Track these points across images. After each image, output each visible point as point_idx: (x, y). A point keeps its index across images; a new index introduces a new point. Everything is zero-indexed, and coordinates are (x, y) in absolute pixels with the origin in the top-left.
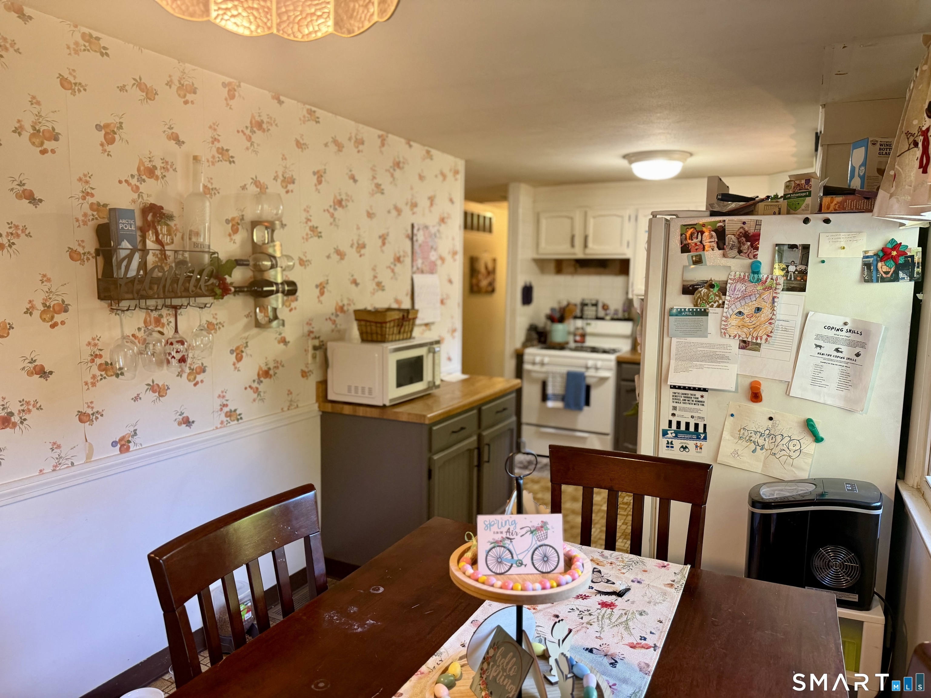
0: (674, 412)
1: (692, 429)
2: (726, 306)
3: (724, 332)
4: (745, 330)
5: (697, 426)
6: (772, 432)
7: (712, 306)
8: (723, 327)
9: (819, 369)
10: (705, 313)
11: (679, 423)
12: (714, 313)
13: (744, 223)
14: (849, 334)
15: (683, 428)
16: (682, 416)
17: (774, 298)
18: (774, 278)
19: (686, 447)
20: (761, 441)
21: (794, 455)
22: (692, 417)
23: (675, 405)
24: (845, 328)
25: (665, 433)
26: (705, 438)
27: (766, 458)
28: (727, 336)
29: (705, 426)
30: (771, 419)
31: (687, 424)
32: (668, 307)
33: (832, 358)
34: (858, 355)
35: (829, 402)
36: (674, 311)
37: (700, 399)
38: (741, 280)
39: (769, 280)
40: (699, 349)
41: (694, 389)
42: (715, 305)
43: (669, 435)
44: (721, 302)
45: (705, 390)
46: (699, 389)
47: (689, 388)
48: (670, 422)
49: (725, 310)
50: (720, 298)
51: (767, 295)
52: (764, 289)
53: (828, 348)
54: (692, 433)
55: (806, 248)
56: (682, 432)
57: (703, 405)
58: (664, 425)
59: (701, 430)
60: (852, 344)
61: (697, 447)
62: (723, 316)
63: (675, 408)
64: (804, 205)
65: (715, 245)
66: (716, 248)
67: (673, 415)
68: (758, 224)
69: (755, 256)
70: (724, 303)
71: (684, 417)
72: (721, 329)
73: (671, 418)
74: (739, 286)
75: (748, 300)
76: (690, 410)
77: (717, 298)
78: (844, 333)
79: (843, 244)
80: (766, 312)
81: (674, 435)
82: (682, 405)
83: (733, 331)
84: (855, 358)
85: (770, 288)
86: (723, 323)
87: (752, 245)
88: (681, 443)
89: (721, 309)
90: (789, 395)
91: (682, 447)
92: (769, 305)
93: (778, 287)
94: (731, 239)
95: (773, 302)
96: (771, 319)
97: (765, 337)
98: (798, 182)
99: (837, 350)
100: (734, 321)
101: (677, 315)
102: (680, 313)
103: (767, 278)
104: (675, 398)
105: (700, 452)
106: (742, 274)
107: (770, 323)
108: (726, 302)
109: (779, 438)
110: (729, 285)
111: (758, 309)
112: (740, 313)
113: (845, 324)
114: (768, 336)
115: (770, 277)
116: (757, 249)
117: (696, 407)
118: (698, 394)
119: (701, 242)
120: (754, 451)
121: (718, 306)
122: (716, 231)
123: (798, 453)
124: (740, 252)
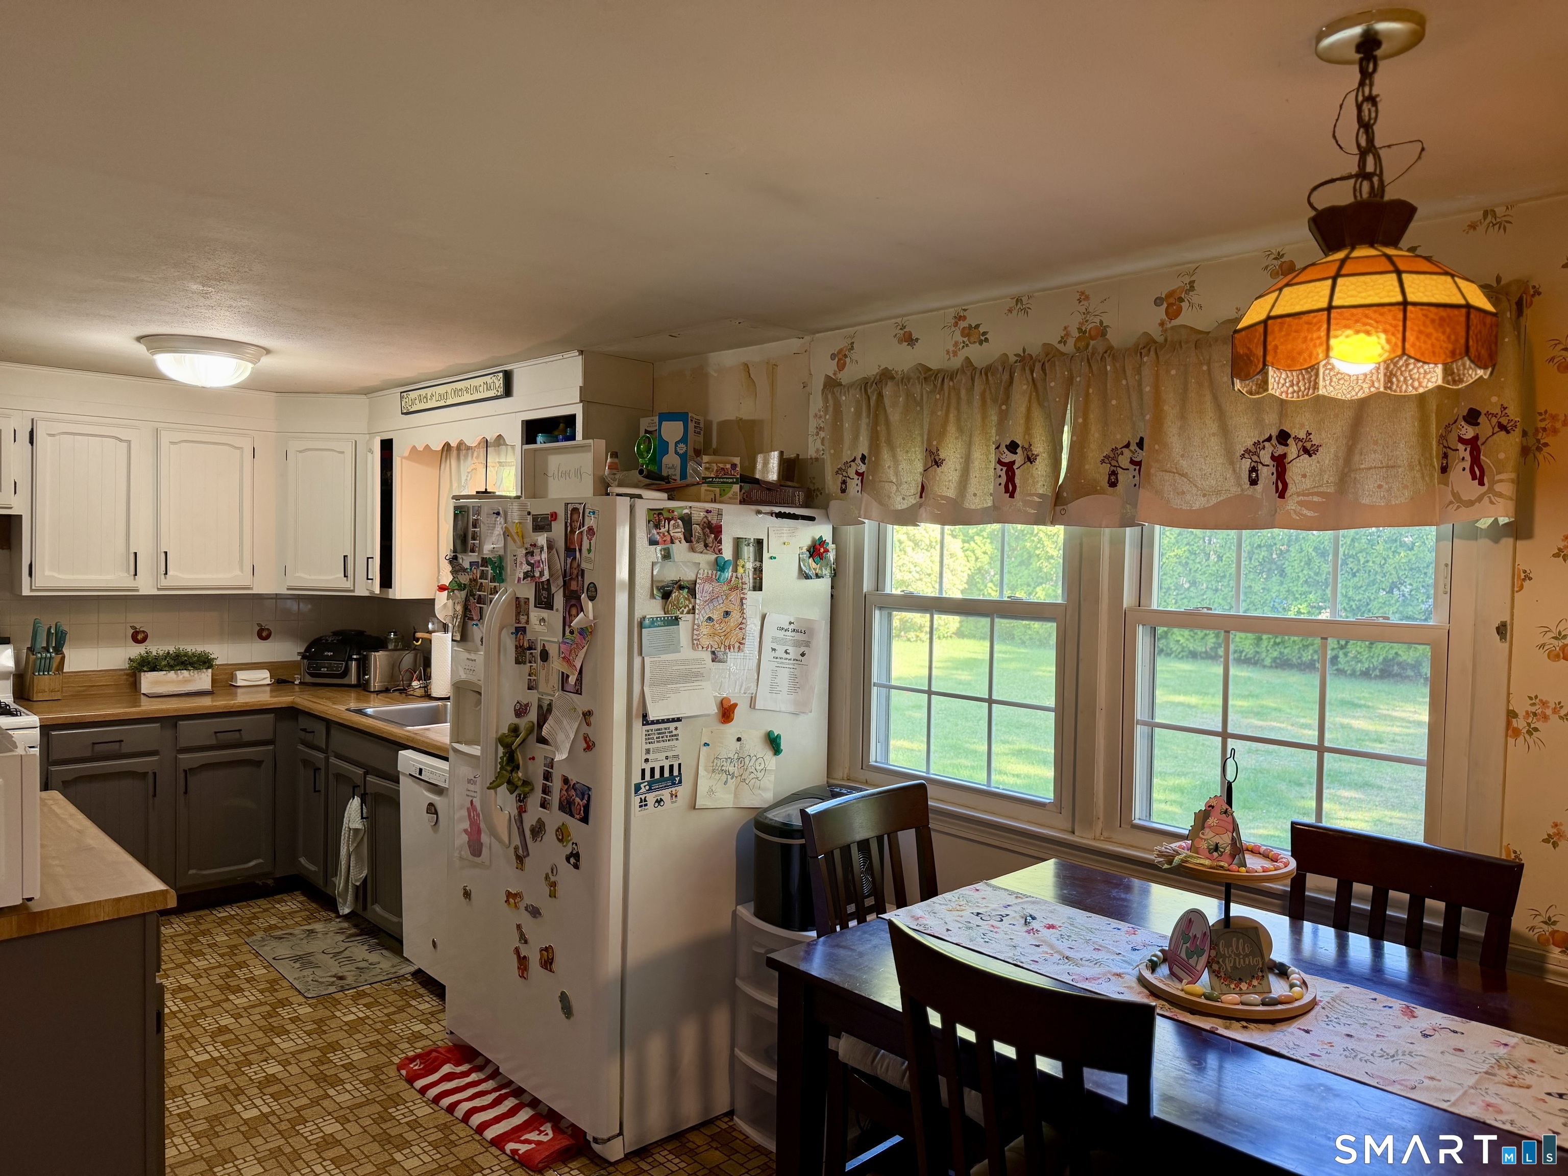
0: (648, 756)
1: (667, 774)
2: (697, 611)
3: (695, 644)
4: (716, 638)
5: (671, 767)
6: (740, 755)
7: (682, 613)
8: (695, 637)
9: (775, 674)
10: (676, 621)
11: (652, 770)
12: (686, 621)
13: (708, 512)
14: (793, 634)
15: (657, 775)
16: (656, 760)
17: (742, 599)
18: (739, 575)
19: (661, 800)
20: (731, 769)
21: (760, 775)
22: (667, 758)
23: (649, 746)
24: (792, 627)
25: (638, 788)
26: (680, 782)
27: (737, 787)
28: (700, 647)
29: (680, 765)
30: (739, 739)
31: (662, 768)
32: (638, 615)
33: (783, 661)
34: (803, 655)
35: (783, 709)
36: (647, 621)
37: (675, 732)
38: (709, 579)
39: (734, 579)
40: (675, 668)
41: (668, 721)
42: (686, 611)
43: (643, 790)
44: (691, 606)
45: (679, 720)
46: (673, 720)
47: (663, 721)
48: (643, 771)
49: (697, 616)
50: (690, 602)
51: (734, 596)
52: (730, 589)
53: (780, 653)
54: (667, 779)
55: (759, 543)
56: (657, 781)
57: (677, 739)
58: (636, 778)
59: (676, 773)
60: (797, 644)
61: (672, 795)
62: (694, 624)
63: (648, 751)
64: (731, 492)
65: (682, 537)
66: (683, 541)
67: (647, 760)
68: (720, 514)
69: (720, 551)
70: (694, 608)
71: (659, 761)
72: (693, 640)
73: (644, 766)
74: (708, 587)
75: (716, 604)
76: (665, 749)
77: (687, 602)
78: (789, 633)
79: (785, 540)
80: (735, 615)
81: (647, 788)
82: (656, 745)
83: (705, 642)
84: (801, 658)
85: (736, 588)
86: (695, 632)
87: (716, 538)
88: (656, 796)
89: (691, 615)
90: (754, 708)
91: (657, 801)
92: (737, 608)
93: (744, 586)
94: (697, 529)
95: (742, 604)
96: (742, 623)
97: (737, 645)
98: (721, 466)
99: (786, 652)
100: (705, 630)
101: (650, 627)
102: (653, 623)
103: (732, 577)
104: (649, 738)
105: (676, 802)
106: (710, 572)
107: (741, 629)
108: (697, 607)
109: (747, 759)
110: (697, 586)
111: (727, 613)
112: (710, 619)
113: (790, 623)
114: (741, 643)
115: (735, 574)
116: (720, 542)
117: (671, 743)
118: (672, 726)
119: (668, 532)
120: (726, 783)
121: (688, 613)
122: (682, 518)
123: (763, 772)
124: (706, 546)
